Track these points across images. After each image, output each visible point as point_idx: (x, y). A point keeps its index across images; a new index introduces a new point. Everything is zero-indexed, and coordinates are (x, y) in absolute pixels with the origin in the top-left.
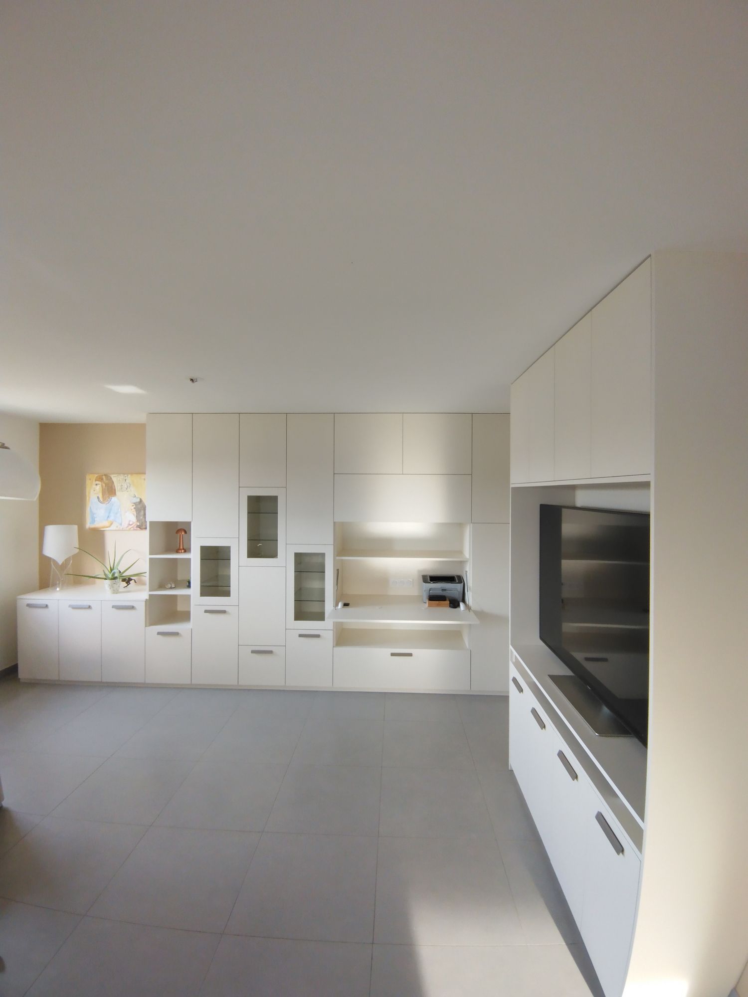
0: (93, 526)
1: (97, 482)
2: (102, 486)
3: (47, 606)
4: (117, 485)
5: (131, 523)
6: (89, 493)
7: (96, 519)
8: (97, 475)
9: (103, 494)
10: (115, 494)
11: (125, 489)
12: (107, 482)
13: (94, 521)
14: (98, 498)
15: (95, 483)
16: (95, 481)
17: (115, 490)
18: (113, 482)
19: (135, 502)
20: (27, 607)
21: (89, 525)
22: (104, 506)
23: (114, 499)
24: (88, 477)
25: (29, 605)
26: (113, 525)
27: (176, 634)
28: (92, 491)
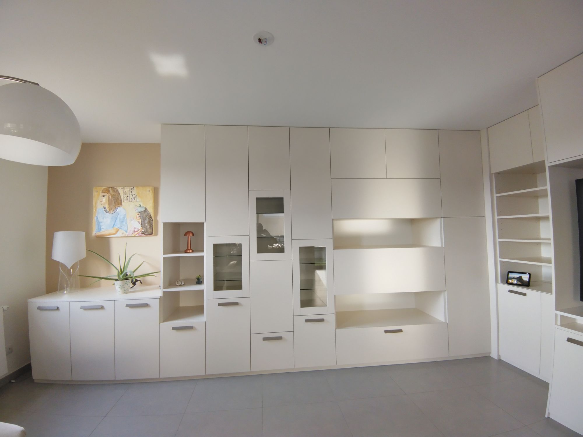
0: (99, 234)
1: (104, 194)
2: (109, 197)
3: (58, 309)
4: (123, 197)
5: (136, 230)
6: (96, 203)
7: (102, 227)
8: (103, 188)
9: (109, 205)
10: (121, 204)
11: (131, 200)
12: (113, 193)
13: (101, 229)
14: (105, 208)
15: (101, 194)
16: (102, 193)
17: (121, 200)
18: (119, 194)
19: (140, 211)
20: (39, 310)
21: (95, 232)
22: (109, 215)
23: (120, 209)
24: (94, 190)
25: (39, 308)
26: (118, 232)
27: (190, 328)
28: (99, 202)
